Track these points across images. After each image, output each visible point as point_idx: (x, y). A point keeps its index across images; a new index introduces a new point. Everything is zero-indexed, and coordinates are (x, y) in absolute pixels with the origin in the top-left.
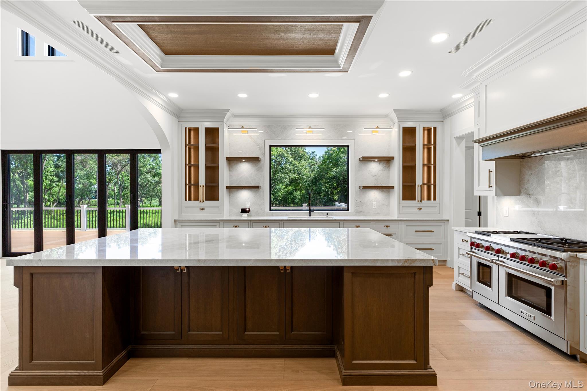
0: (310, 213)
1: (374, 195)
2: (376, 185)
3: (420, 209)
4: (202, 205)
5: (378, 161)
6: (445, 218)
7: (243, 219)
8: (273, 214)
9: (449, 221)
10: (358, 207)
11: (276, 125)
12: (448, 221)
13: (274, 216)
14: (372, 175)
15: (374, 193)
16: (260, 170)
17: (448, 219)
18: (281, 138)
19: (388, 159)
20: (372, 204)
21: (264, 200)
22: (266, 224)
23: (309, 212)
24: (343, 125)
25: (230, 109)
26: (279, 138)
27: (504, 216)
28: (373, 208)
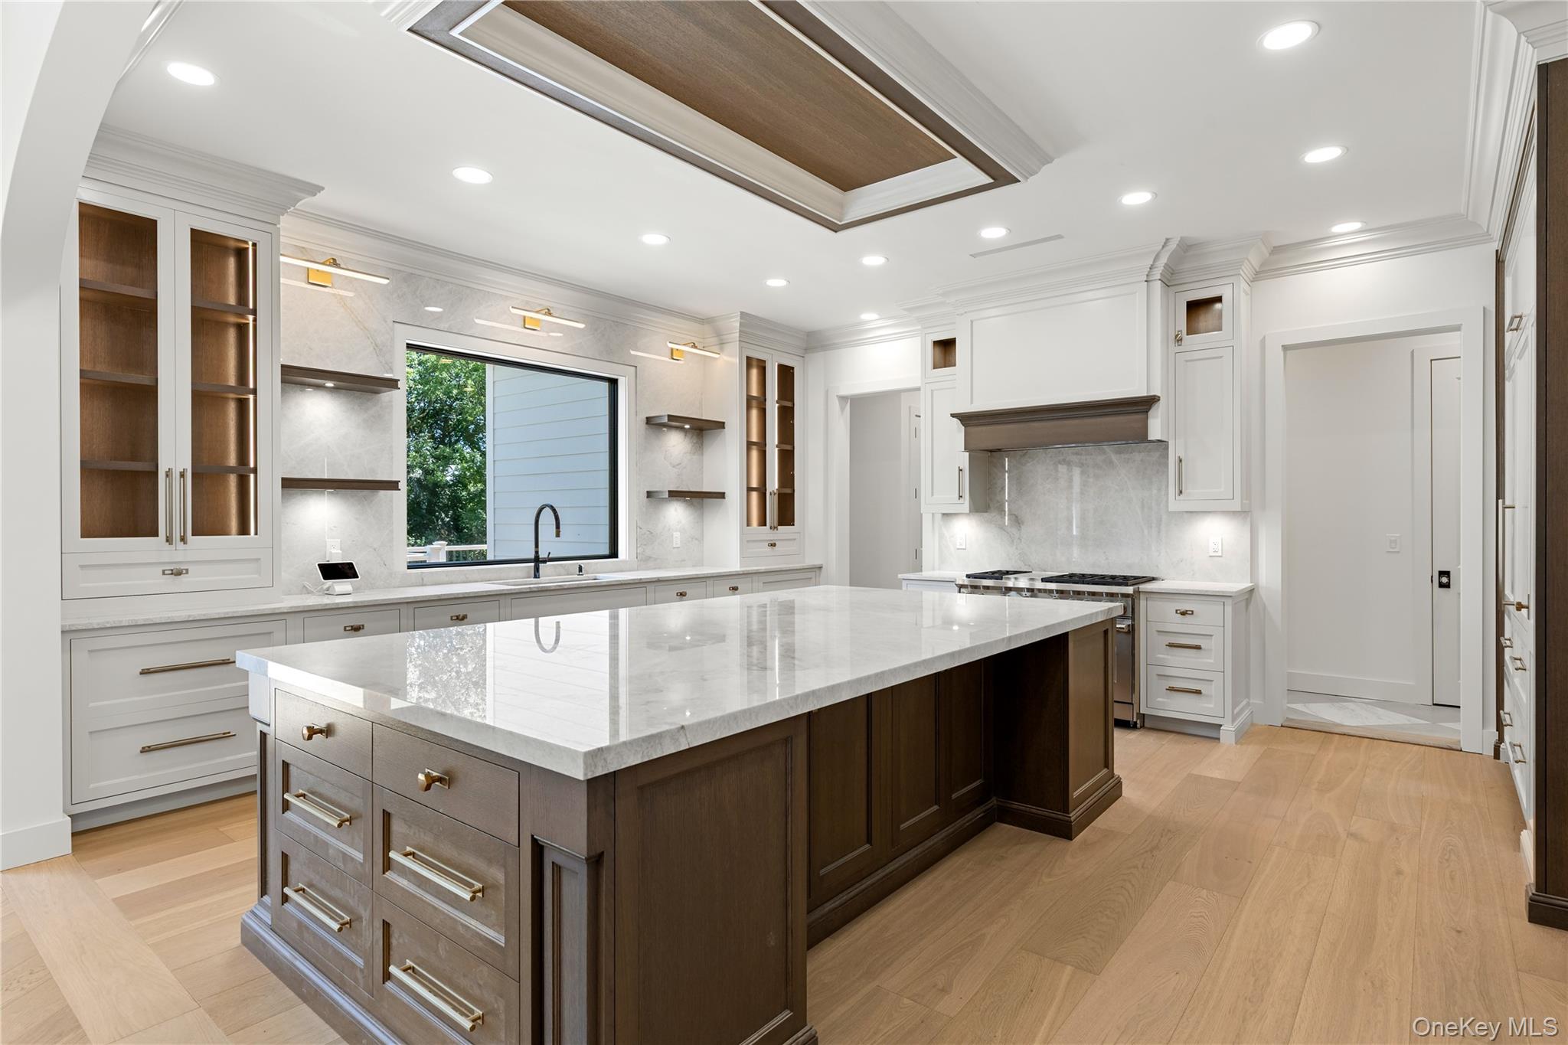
0: (537, 569)
1: (676, 514)
2: (680, 489)
3: (773, 545)
4: (178, 554)
5: (691, 428)
6: (810, 561)
7: (337, 601)
8: (423, 579)
9: (823, 569)
10: (644, 547)
11: (430, 278)
12: (820, 568)
13: (425, 585)
14: (671, 464)
15: (676, 510)
16: (376, 423)
17: (821, 563)
18: (447, 326)
19: (700, 424)
20: (672, 535)
21: (392, 531)
22: (460, 610)
23: (533, 564)
24: (613, 321)
25: (326, 189)
26: (442, 326)
27: (958, 549)
28: (674, 548)
